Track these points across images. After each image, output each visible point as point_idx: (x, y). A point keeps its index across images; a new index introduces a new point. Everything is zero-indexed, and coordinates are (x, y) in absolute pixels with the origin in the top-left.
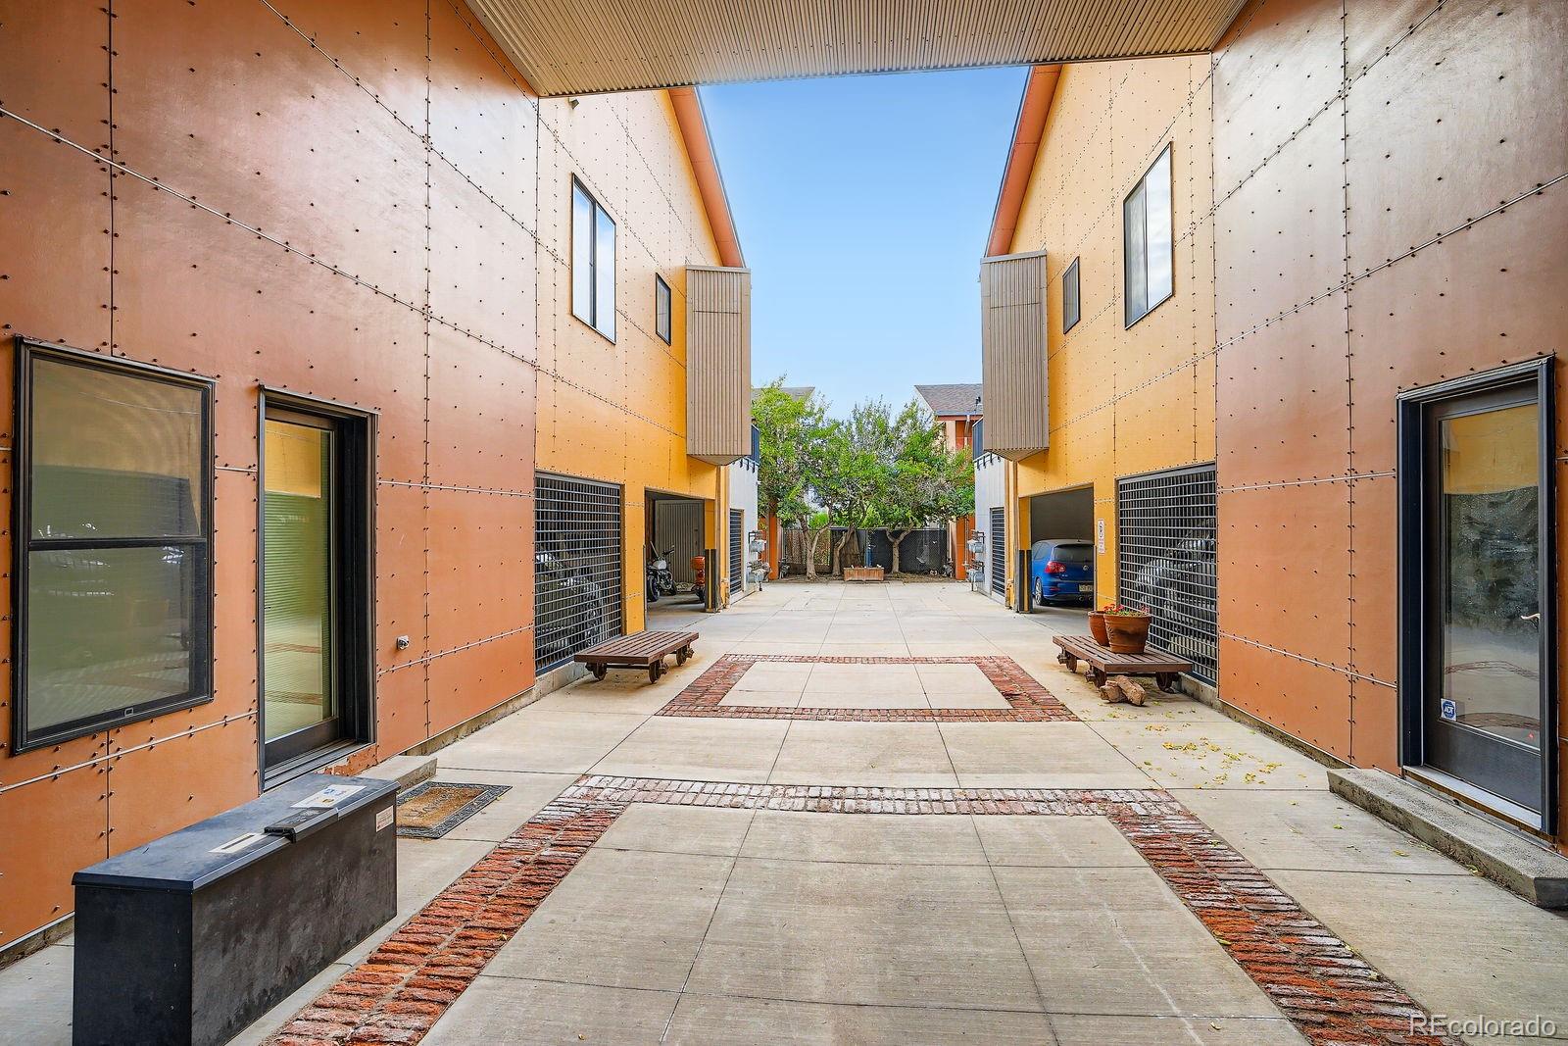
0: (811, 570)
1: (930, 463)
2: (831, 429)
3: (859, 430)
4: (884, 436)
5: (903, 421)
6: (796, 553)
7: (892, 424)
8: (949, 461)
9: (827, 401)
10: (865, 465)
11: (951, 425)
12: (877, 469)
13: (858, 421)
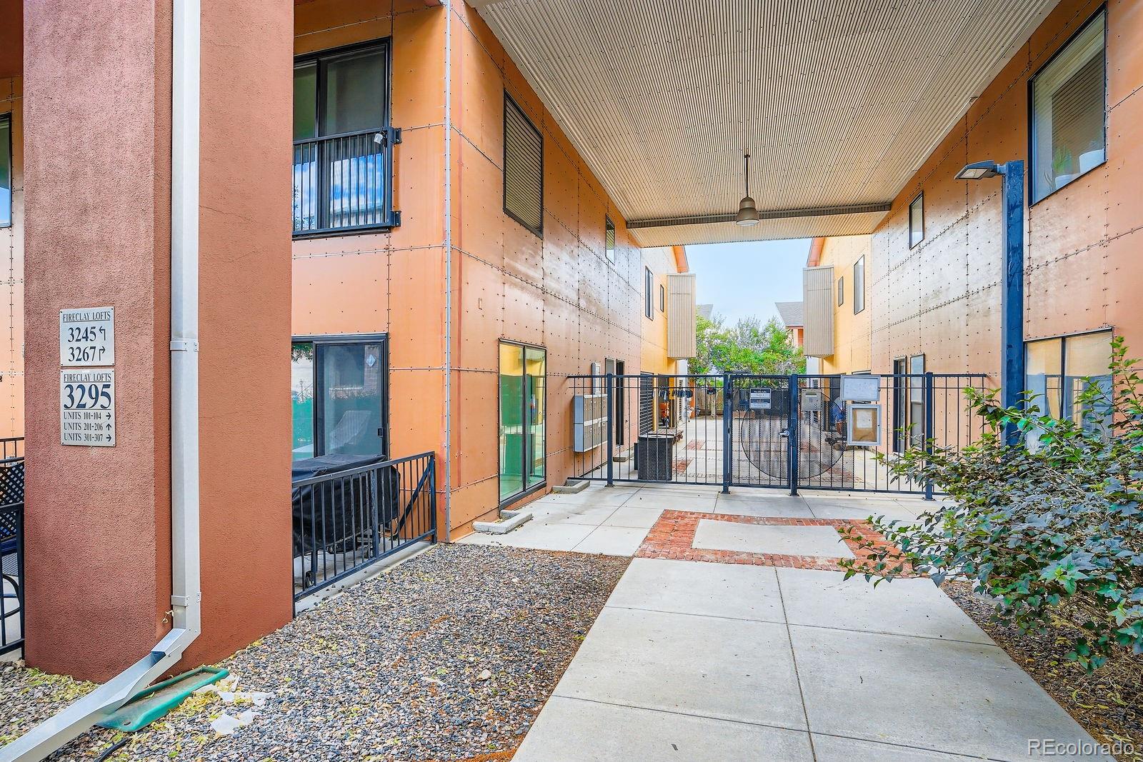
0: (713, 412)
1: (782, 353)
2: (726, 334)
3: (742, 334)
4: (756, 338)
5: (767, 330)
6: (704, 403)
7: (761, 330)
8: (794, 353)
9: (723, 317)
10: (745, 356)
11: (796, 331)
12: (752, 358)
13: (741, 328)
